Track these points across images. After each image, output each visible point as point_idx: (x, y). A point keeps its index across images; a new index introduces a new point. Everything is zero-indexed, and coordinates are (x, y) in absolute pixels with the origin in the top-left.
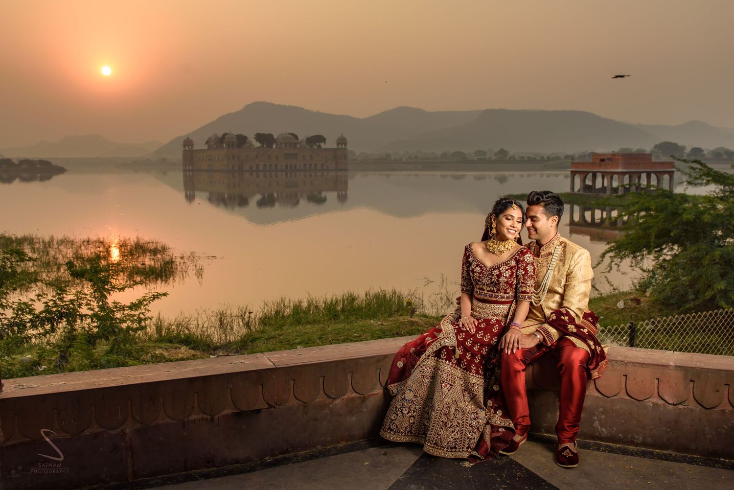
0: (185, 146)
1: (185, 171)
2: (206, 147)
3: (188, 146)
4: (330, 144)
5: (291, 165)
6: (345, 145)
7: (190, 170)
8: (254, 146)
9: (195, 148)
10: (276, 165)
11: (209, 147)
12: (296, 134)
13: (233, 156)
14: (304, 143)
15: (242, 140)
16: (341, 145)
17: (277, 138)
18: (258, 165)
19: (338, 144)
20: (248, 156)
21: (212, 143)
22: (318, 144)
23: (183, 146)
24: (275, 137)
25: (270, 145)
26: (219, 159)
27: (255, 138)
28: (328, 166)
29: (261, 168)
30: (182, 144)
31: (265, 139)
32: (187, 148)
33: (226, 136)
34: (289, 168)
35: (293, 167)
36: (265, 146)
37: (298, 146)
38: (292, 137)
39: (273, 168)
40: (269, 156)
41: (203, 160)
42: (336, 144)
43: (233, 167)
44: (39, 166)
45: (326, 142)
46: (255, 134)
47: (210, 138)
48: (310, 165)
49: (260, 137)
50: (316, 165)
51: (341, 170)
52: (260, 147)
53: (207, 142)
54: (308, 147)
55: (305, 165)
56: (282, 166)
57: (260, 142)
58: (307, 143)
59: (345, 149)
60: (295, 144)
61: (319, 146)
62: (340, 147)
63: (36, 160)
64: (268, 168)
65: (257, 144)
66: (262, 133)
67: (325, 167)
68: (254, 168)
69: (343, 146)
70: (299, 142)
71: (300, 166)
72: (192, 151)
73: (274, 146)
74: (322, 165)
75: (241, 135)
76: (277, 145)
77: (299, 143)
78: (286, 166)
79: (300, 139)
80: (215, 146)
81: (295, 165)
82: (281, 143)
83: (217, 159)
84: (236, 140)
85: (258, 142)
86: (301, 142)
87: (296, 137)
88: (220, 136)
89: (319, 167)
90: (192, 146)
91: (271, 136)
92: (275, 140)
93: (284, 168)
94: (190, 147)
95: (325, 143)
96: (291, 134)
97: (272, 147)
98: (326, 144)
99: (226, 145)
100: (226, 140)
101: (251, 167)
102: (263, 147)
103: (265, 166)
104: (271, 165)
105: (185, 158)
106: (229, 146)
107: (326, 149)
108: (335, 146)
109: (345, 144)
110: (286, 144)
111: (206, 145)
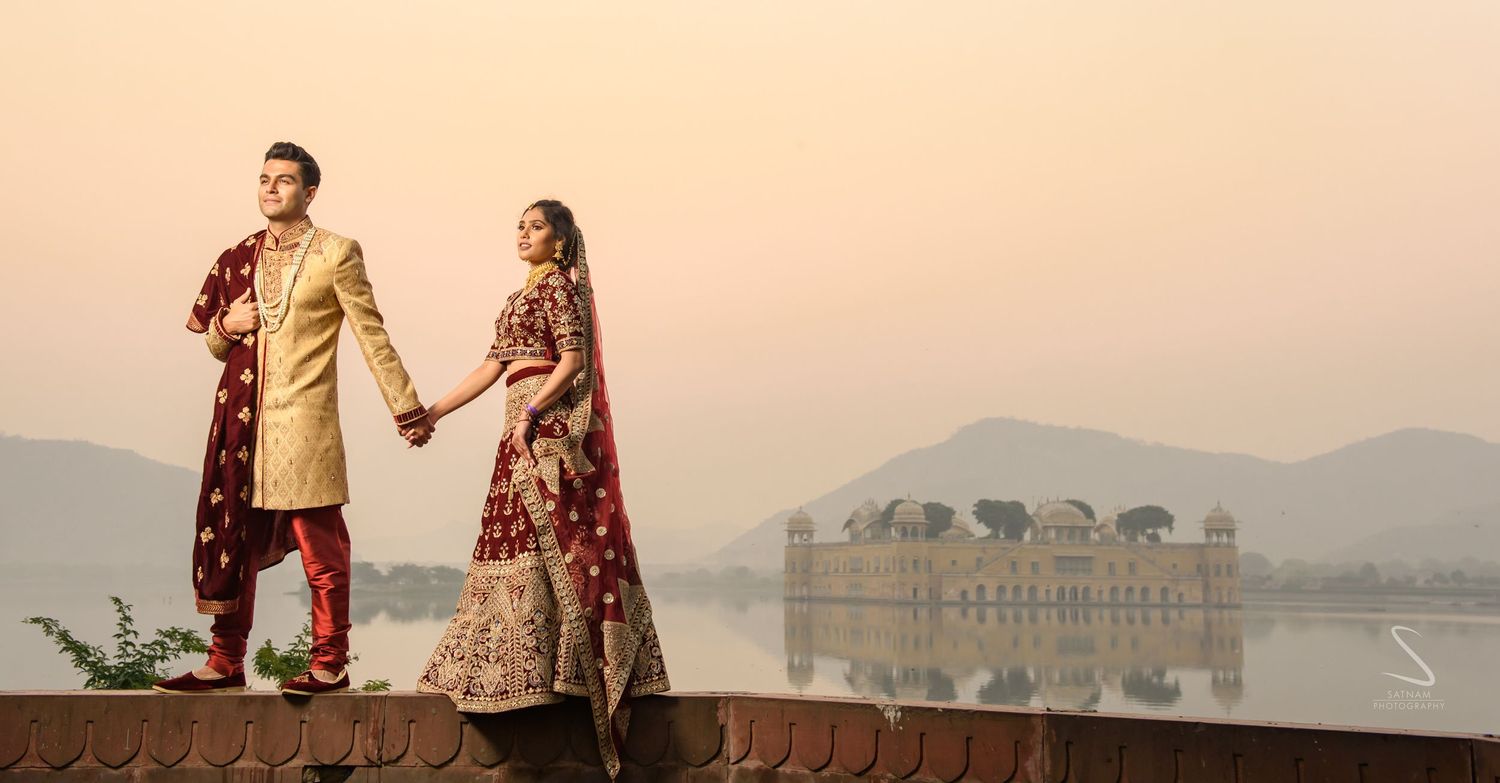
0: (791, 533)
1: (789, 600)
2: (845, 537)
3: (801, 533)
4: (1187, 531)
5: (1074, 590)
6: (1228, 536)
7: (802, 599)
8: (973, 536)
9: (816, 539)
10: (1033, 590)
11: (855, 536)
12: (1088, 502)
13: (915, 562)
14: (1114, 528)
15: (938, 518)
16: (1219, 532)
17: (1034, 515)
18: (981, 588)
19: (1208, 532)
20: (954, 562)
21: (861, 527)
22: (1150, 531)
23: (786, 534)
24: (1030, 510)
25: (1015, 534)
26: (877, 569)
27: (974, 513)
28: (1180, 595)
29: (991, 595)
30: (786, 527)
31: (1004, 517)
32: (797, 540)
33: (899, 508)
34: (1067, 596)
35: (1080, 596)
36: (1002, 536)
37: (1095, 536)
38: (1075, 509)
39: (1025, 596)
40: (1014, 563)
41: (837, 570)
42: (1203, 532)
43: (915, 591)
44: (434, 582)
45: (1174, 525)
46: (976, 502)
47: (856, 514)
48: (1130, 590)
49: (988, 511)
50: (1145, 591)
51: (1221, 606)
52: (988, 537)
53: (849, 524)
54: (1123, 538)
55: (1114, 590)
56: (1048, 591)
57: (988, 524)
58: (1118, 530)
59: (1231, 547)
60: (1085, 531)
61: (1155, 538)
62: (1215, 539)
63: (430, 565)
64: (1009, 596)
65: (981, 530)
66: (992, 498)
67: (1173, 598)
68: (972, 596)
69: (1225, 539)
70: (1098, 523)
71: (1100, 592)
72: (811, 546)
73: (1027, 536)
74: (1164, 591)
75: (939, 504)
76: (1035, 534)
77: (1098, 530)
78: (1061, 591)
79: (1100, 518)
80: (868, 534)
81: (1086, 590)
82: (1045, 528)
83: (872, 570)
84: (923, 517)
85: (982, 526)
86: (1103, 526)
87: (1088, 512)
88: (882, 507)
89: (1155, 597)
90: (811, 533)
91: (1018, 507)
92: (1030, 517)
93: (1053, 597)
94: (805, 536)
95: (1171, 529)
96: (1073, 502)
97: (1020, 538)
98: (1173, 532)
99: (896, 530)
100: (896, 518)
101: (964, 594)
102: (997, 537)
103: (1001, 589)
104: (1017, 589)
105: (791, 566)
106: (904, 533)
107: (1173, 547)
108: (1201, 538)
109: (1231, 533)
110: (1059, 529)
111: (847, 530)
